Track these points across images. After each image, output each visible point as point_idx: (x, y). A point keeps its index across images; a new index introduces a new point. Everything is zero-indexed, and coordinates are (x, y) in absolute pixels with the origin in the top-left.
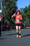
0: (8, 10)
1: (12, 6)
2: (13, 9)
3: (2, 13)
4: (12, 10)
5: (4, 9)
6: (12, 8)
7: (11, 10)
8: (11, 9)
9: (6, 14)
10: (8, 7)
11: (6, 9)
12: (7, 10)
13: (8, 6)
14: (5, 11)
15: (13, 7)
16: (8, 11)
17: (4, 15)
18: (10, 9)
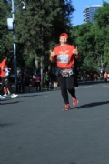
0: (37, 17)
2: (54, 13)
4: (50, 18)
6: (53, 10)
7: (48, 19)
8: (47, 13)
9: (29, 30)
10: (38, 7)
11: (29, 13)
12: (33, 15)
14: (27, 21)
15: (57, 5)
17: (21, 35)
18: (43, 12)
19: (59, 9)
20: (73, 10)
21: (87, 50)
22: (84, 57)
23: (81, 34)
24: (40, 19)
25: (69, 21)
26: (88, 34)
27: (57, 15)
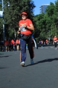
0: (15, 11)
1: (23, 3)
3: (3, 17)
4: (22, 11)
5: (7, 9)
8: (21, 8)
9: (11, 17)
10: (16, 5)
11: (11, 8)
12: (14, 9)
13: (16, 3)
14: (10, 12)
15: (26, 4)
16: (15, 13)
17: (7, 20)
18: (18, 8)
19: (27, 6)
20: (35, 7)
21: (42, 28)
22: (41, 32)
23: (39, 20)
24: (17, 12)
25: (32, 13)
26: (43, 19)
27: (26, 9)
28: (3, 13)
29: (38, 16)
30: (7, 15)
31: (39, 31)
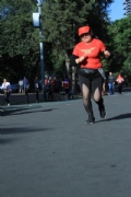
21: (128, 50)
22: (125, 59)
23: (121, 31)
24: (71, 14)
25: (106, 15)
26: (129, 31)
27: (91, 8)
28: (40, 17)
29: (120, 23)
30: (48, 21)
31: (122, 56)
